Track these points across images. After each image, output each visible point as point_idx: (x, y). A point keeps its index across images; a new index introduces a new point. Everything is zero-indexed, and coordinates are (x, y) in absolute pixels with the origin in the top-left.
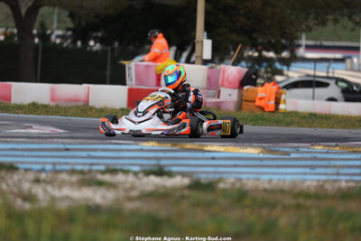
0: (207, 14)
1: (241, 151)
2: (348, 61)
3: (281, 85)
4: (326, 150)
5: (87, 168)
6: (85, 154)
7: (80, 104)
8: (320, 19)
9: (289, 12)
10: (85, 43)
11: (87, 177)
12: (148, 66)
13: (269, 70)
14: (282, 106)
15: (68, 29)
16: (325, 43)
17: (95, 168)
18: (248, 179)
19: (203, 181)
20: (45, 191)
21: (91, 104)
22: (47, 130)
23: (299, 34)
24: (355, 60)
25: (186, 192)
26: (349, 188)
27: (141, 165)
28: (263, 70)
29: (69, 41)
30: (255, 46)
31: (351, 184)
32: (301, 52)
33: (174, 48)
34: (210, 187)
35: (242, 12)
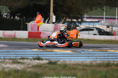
0: (54, 7)
1: (65, 51)
2: (100, 22)
3: (78, 30)
4: (93, 51)
5: (15, 58)
6: (14, 53)
7: (13, 37)
8: (91, 8)
9: (81, 6)
10: (14, 17)
11: (15, 60)
12: (35, 25)
13: (74, 25)
14: (79, 37)
15: (8, 13)
16: (93, 16)
17: (17, 58)
18: (67, 61)
19: (53, 61)
20: (1, 65)
21: (16, 37)
22: (2, 46)
23: (84, 14)
24: (102, 22)
25: (47, 65)
26: (100, 63)
27: (32, 57)
28: (72, 26)
29: (9, 17)
30: (69, 18)
31: (101, 62)
32: (85, 19)
33: (43, 18)
34: (55, 63)
35: (65, 7)
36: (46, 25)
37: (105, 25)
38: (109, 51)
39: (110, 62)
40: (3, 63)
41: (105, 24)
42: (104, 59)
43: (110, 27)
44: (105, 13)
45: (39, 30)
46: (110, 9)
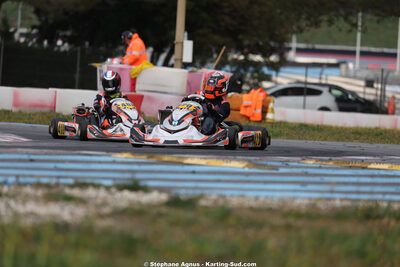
0: (188, 12)
1: (225, 164)
2: (343, 67)
3: (269, 92)
4: (318, 164)
5: (54, 181)
6: (52, 165)
7: (46, 110)
8: (312, 19)
9: (279, 11)
10: (52, 43)
11: (54, 191)
12: (121, 69)
13: (256, 75)
14: (269, 116)
15: (33, 27)
16: (318, 46)
17: (62, 181)
18: (232, 196)
19: (182, 198)
20: (8, 206)
21: (57, 110)
22: (9, 138)
23: (289, 35)
24: (351, 66)
25: (164, 210)
26: (344, 208)
27: (114, 179)
28: (249, 75)
29: (34, 40)
30: (240, 49)
31: (348, 203)
32: (291, 56)
33: (151, 49)
34: (190, 203)
35: (227, 11)
36: (160, 71)
37: (360, 79)
38: (372, 166)
39: (377, 206)
40: (13, 196)
41: (359, 74)
42: (358, 192)
43: (375, 85)
44: (359, 35)
45: (137, 87)
46: (378, 22)
